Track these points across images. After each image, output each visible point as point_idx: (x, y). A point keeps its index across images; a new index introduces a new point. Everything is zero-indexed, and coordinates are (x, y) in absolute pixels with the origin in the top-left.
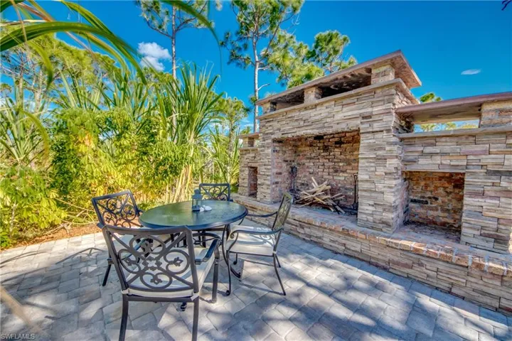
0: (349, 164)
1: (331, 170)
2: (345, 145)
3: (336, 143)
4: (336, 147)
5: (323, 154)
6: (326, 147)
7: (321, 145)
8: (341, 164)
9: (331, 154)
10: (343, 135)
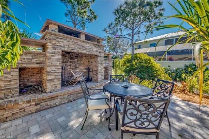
0: (80, 65)
1: (74, 68)
2: (79, 58)
3: (76, 56)
4: (75, 58)
5: (70, 61)
6: (71, 57)
7: (69, 56)
8: (78, 65)
9: (74, 61)
10: (78, 54)
